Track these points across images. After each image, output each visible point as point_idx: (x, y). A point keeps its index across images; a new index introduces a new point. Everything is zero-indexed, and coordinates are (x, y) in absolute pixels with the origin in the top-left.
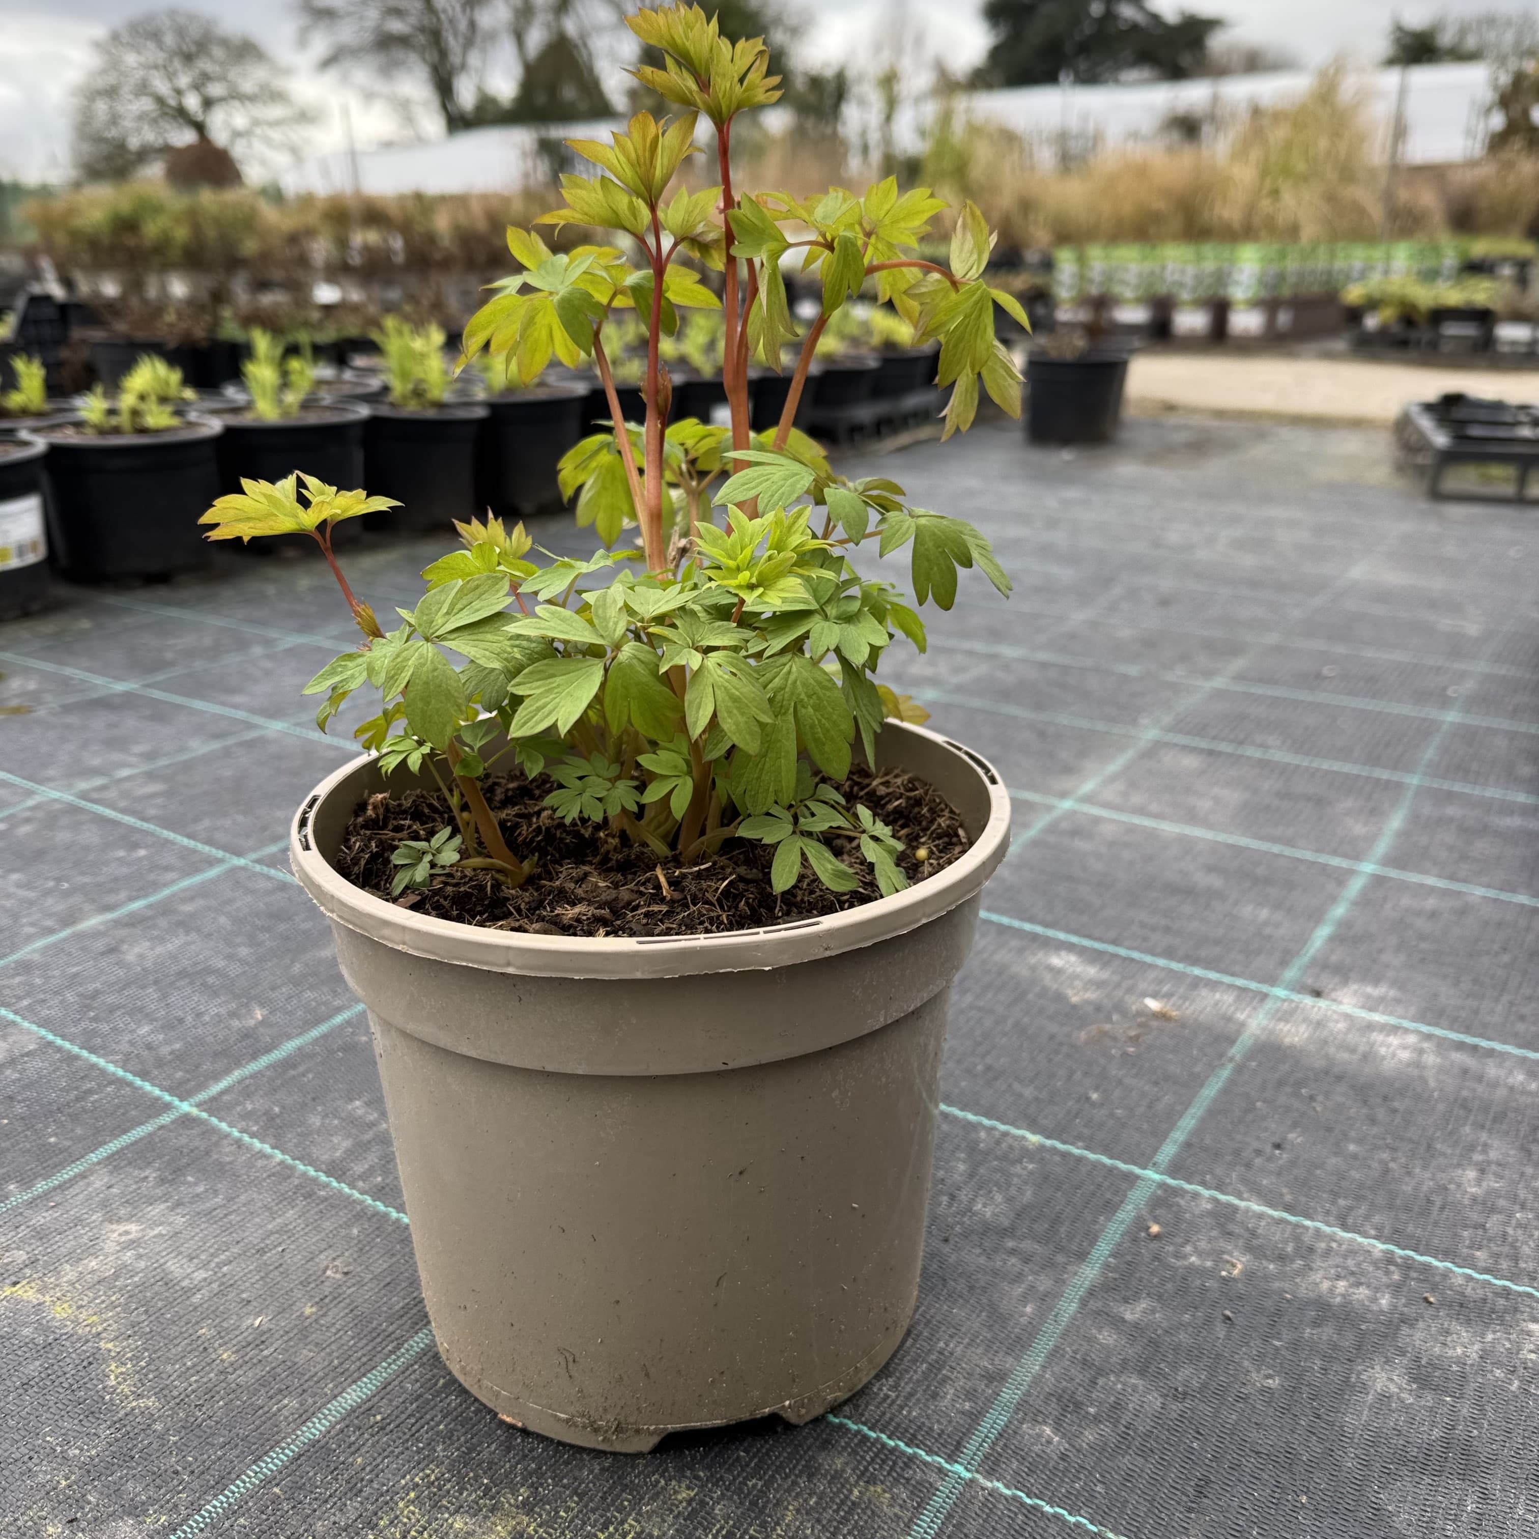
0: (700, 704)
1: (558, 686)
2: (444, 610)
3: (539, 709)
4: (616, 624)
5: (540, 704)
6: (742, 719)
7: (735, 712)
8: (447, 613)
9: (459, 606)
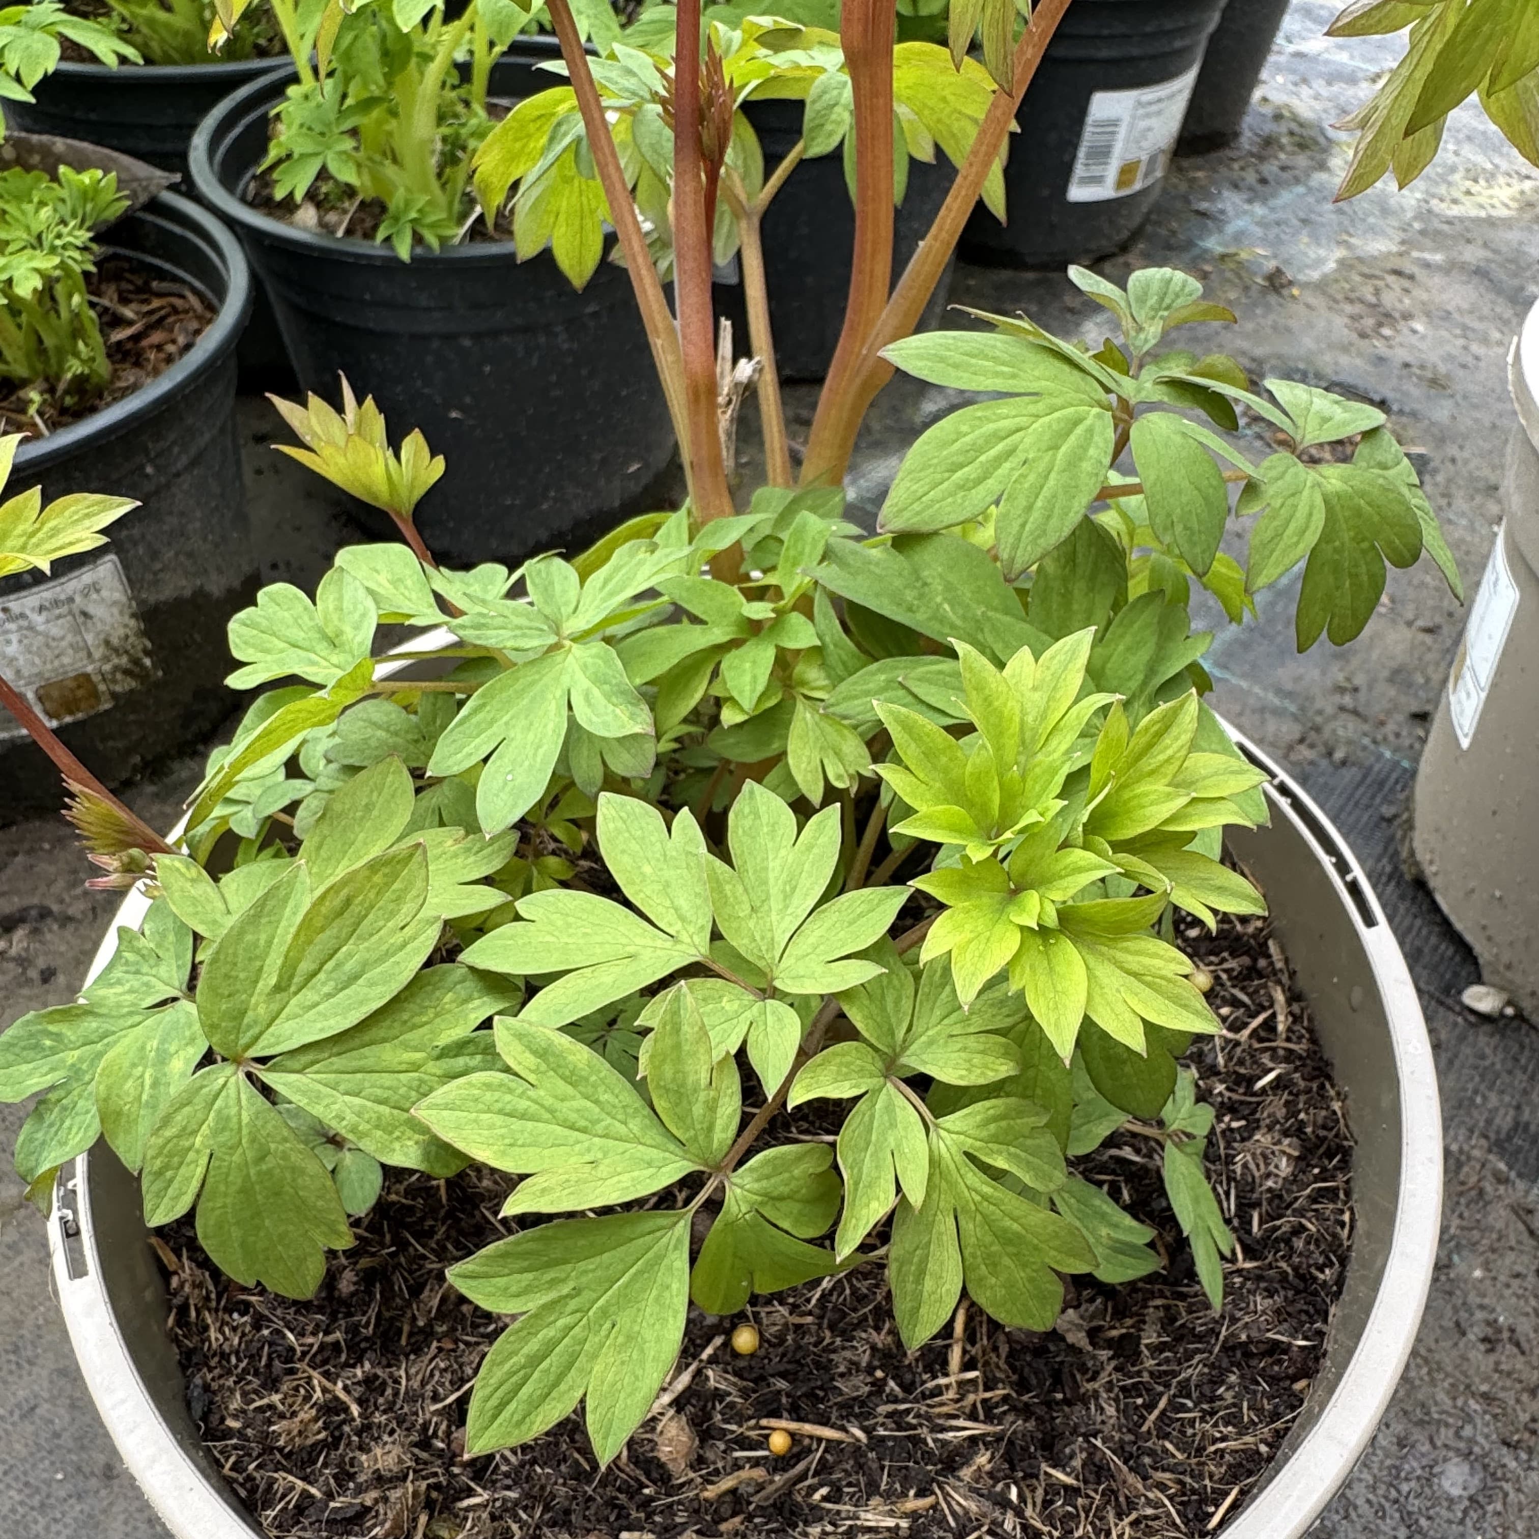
0: (924, 1261)
1: (577, 1292)
2: (270, 979)
3: (535, 1361)
4: (712, 1107)
5: (533, 1346)
6: (1020, 1275)
7: (1006, 1261)
8: (279, 988)
9: (305, 967)
